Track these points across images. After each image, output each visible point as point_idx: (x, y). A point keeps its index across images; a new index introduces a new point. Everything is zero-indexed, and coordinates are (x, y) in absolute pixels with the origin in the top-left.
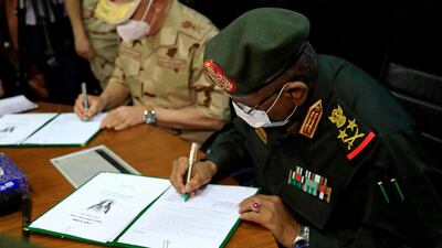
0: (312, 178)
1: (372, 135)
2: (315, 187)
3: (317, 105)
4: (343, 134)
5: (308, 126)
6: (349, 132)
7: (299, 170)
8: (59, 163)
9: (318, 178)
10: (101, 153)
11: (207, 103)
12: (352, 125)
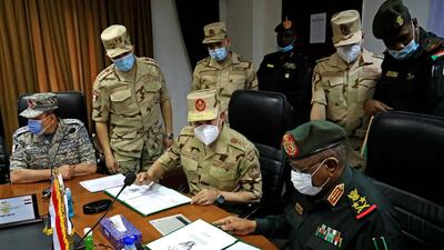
0: (331, 232)
1: (374, 206)
2: (332, 237)
3: (341, 186)
4: (355, 205)
5: (333, 197)
6: (360, 204)
7: (324, 227)
8: (155, 223)
9: (335, 232)
10: (180, 219)
11: (251, 190)
12: (363, 200)
